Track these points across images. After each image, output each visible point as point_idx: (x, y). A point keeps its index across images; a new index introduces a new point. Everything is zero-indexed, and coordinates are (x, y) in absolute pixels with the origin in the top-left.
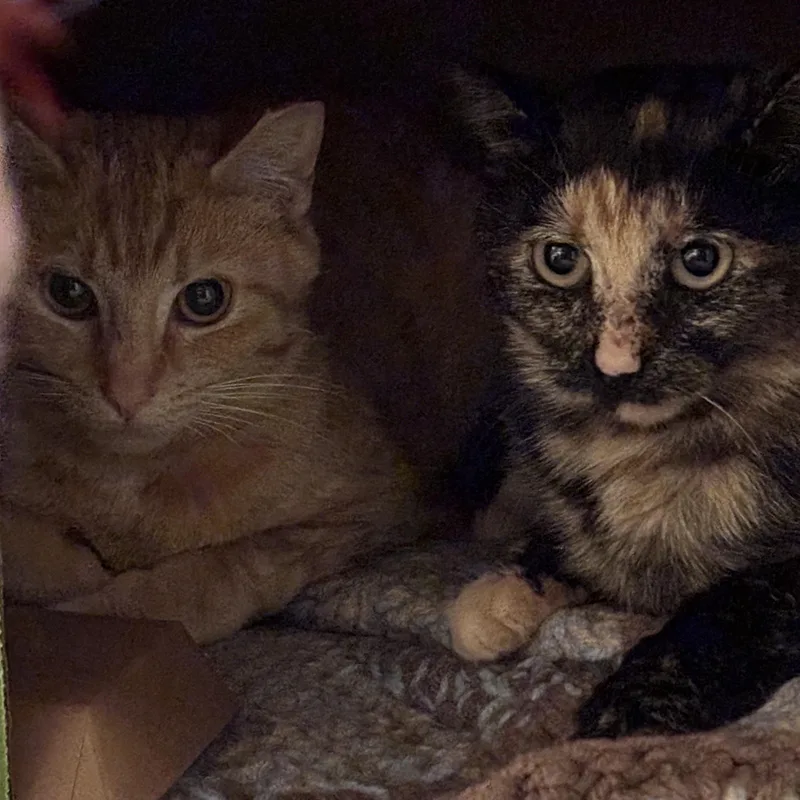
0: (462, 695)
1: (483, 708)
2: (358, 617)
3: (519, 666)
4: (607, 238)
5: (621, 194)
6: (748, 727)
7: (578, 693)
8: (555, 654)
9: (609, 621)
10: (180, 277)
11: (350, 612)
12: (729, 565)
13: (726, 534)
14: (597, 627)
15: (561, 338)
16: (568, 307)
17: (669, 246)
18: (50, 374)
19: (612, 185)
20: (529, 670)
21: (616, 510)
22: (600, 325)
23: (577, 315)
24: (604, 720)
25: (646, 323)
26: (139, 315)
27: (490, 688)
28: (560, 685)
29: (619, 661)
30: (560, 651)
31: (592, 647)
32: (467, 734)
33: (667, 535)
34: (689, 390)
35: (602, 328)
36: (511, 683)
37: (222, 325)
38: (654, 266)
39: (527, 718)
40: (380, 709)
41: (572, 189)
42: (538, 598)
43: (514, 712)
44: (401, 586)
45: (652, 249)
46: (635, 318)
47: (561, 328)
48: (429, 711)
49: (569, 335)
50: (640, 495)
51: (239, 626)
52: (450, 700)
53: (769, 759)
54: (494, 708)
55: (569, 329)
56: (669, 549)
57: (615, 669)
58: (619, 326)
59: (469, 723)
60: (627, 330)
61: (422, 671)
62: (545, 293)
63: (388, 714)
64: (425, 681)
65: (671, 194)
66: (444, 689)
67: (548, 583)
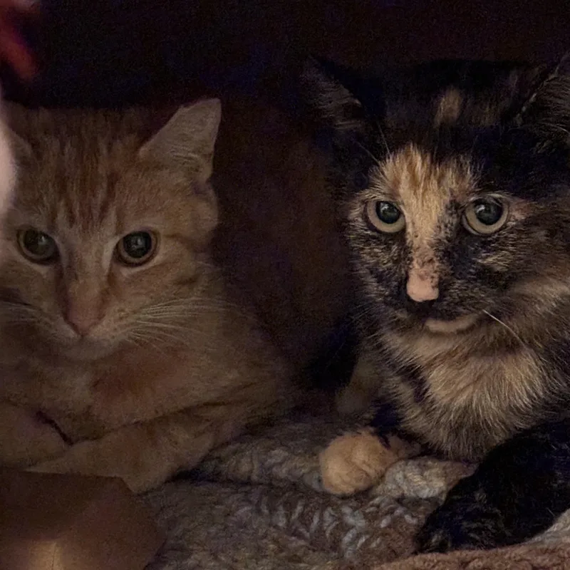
0: (329, 526)
1: (345, 535)
2: (251, 471)
3: (371, 503)
4: (415, 199)
5: (425, 165)
6: (542, 542)
7: (415, 521)
8: (396, 494)
9: (436, 468)
10: (119, 231)
11: (245, 467)
12: (522, 426)
13: (520, 403)
14: (426, 473)
15: (384, 271)
16: (389, 249)
17: (459, 204)
18: (25, 304)
19: (419, 158)
20: (378, 506)
21: (439, 388)
22: (409, 264)
23: (396, 255)
24: (435, 539)
25: (443, 263)
26: (89, 260)
27: (350, 520)
28: (401, 517)
29: (443, 498)
30: (401, 492)
31: (423, 488)
32: (334, 554)
33: (477, 405)
34: (477, 309)
35: (411, 266)
36: (365, 516)
37: (151, 265)
38: (448, 219)
39: (378, 540)
40: (269, 537)
41: (391, 160)
42: (386, 450)
43: (368, 536)
44: (282, 447)
45: (446, 207)
46: (435, 259)
47: (385, 264)
48: (305, 539)
49: (389, 269)
50: (455, 377)
51: (164, 479)
52: (320, 530)
53: (559, 564)
54: (353, 535)
55: (389, 264)
56: (478, 415)
57: (441, 504)
58: (423, 265)
59: (336, 545)
60: (428, 268)
61: (299, 509)
62: (374, 237)
63: (275, 541)
64: (302, 515)
65: (460, 165)
66: (316, 520)
67: (393, 440)
